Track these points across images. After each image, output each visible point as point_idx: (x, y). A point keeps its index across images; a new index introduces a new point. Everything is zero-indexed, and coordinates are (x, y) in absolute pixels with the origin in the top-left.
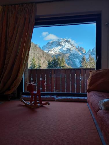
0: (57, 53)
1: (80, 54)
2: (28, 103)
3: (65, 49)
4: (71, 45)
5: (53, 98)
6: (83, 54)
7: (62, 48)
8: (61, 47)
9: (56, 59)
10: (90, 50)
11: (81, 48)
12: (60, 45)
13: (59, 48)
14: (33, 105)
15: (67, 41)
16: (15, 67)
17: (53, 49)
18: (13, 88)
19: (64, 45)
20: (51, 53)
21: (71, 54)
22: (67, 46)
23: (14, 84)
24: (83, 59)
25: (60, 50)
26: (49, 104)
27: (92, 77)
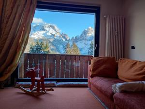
0: (41, 37)
1: (64, 40)
2: (29, 90)
3: (49, 34)
4: (55, 30)
5: (54, 84)
6: (66, 40)
7: (46, 33)
8: (44, 32)
9: (40, 43)
10: (73, 37)
11: (65, 34)
12: (44, 30)
13: (43, 32)
14: (36, 92)
15: (51, 26)
16: (11, 51)
17: (36, 32)
18: (6, 74)
19: (48, 30)
20: (34, 37)
21: (55, 40)
22: (51, 31)
23: (8, 69)
24: (68, 46)
25: (44, 34)
26: (53, 90)
27: (94, 63)
